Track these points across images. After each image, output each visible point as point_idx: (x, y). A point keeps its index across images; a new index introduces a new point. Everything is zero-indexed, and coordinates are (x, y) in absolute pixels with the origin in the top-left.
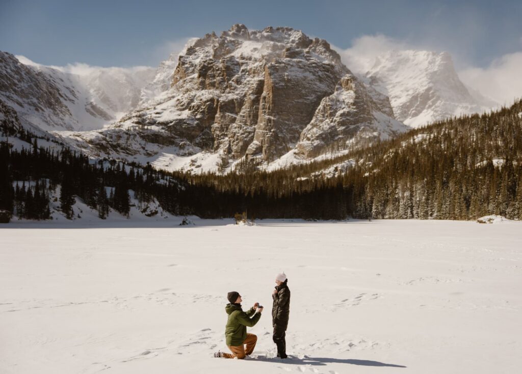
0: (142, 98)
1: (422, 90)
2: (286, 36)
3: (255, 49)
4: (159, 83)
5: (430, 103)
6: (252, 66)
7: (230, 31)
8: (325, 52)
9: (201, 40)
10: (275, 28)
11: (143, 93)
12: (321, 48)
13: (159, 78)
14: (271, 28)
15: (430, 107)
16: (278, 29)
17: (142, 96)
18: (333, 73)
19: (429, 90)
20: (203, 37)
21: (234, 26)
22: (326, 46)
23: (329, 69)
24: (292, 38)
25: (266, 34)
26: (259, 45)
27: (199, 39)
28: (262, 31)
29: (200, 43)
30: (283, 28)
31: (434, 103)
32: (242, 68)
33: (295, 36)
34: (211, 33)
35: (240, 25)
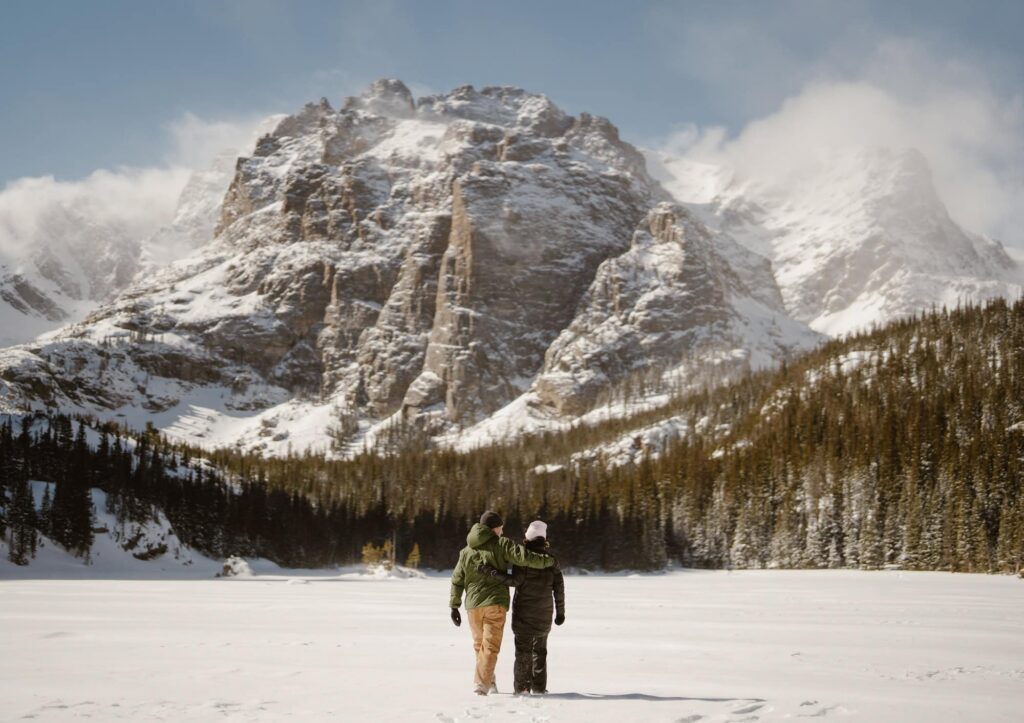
0: (144, 263)
1: (853, 244)
2: (508, 108)
3: (429, 140)
4: (187, 227)
5: (875, 275)
6: (420, 180)
7: (367, 97)
8: (606, 147)
9: (291, 118)
10: (478, 89)
11: (145, 253)
12: (595, 139)
13: (187, 214)
14: (470, 88)
15: (876, 286)
16: (487, 92)
17: (143, 260)
18: (629, 199)
19: (870, 243)
20: (298, 110)
21: (376, 83)
22: (610, 132)
23: (615, 188)
24: (522, 114)
25: (455, 104)
26: (438, 131)
27: (287, 116)
28: (448, 96)
29: (291, 128)
30: (499, 89)
31: (886, 276)
32: (397, 186)
33: (531, 109)
34: (317, 102)
35: (392, 81)
